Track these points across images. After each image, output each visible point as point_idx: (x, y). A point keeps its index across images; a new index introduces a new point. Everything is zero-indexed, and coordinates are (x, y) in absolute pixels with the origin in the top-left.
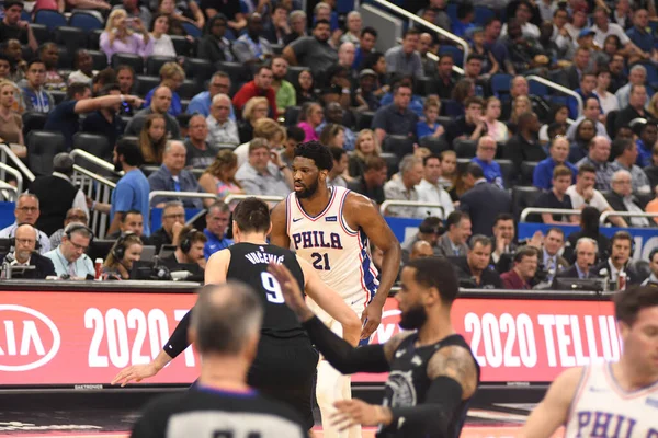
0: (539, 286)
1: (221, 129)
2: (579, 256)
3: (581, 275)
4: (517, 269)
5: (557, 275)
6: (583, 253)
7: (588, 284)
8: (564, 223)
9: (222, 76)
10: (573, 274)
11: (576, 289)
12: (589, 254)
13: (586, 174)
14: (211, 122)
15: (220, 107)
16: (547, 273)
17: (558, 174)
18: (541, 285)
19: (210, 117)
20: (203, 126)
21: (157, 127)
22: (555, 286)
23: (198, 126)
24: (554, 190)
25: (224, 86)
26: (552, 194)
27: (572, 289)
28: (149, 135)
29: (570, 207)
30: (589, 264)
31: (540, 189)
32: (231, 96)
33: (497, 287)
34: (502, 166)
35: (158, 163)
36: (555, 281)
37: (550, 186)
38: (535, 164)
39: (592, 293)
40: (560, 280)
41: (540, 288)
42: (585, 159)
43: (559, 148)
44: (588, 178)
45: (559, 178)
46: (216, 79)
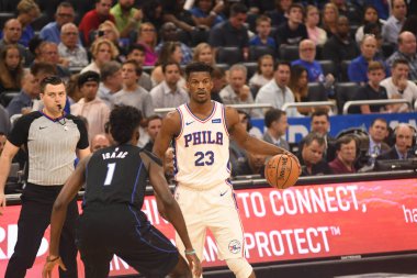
0: (363, 170)
1: (72, 55)
2: (398, 139)
3: (400, 156)
4: (340, 156)
5: (378, 158)
6: (401, 136)
7: (406, 164)
8: (383, 112)
9: (65, 6)
10: (393, 155)
11: (395, 169)
12: (407, 137)
13: (400, 65)
14: (62, 49)
15: (69, 34)
16: (369, 157)
17: (372, 69)
18: (365, 168)
19: (61, 44)
20: (55, 53)
21: (11, 57)
22: (377, 168)
23: (50, 53)
24: (370, 83)
25: (69, 15)
26: (369, 86)
27: (392, 169)
28: (6, 65)
29: (386, 97)
30: (408, 147)
31: (359, 84)
32: (77, 23)
33: (325, 173)
34: (322, 66)
35: (17, 89)
36: (376, 164)
37: (366, 80)
38: (349, 62)
39: (409, 171)
40: (380, 162)
41: (364, 171)
42: (396, 53)
43: (368, 46)
44: (401, 69)
45: (372, 72)
46: (61, 9)
